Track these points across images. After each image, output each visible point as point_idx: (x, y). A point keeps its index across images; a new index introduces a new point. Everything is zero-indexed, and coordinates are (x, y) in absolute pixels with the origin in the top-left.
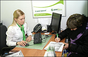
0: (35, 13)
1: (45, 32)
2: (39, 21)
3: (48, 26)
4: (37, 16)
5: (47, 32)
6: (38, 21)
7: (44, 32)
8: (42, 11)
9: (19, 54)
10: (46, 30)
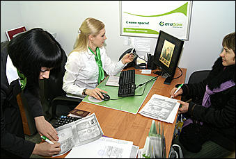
0: (125, 25)
1: (143, 68)
2: (133, 43)
3: (149, 56)
4: (129, 32)
5: (146, 69)
6: (130, 43)
7: (140, 67)
8: (140, 23)
9: (90, 123)
10: (145, 64)
